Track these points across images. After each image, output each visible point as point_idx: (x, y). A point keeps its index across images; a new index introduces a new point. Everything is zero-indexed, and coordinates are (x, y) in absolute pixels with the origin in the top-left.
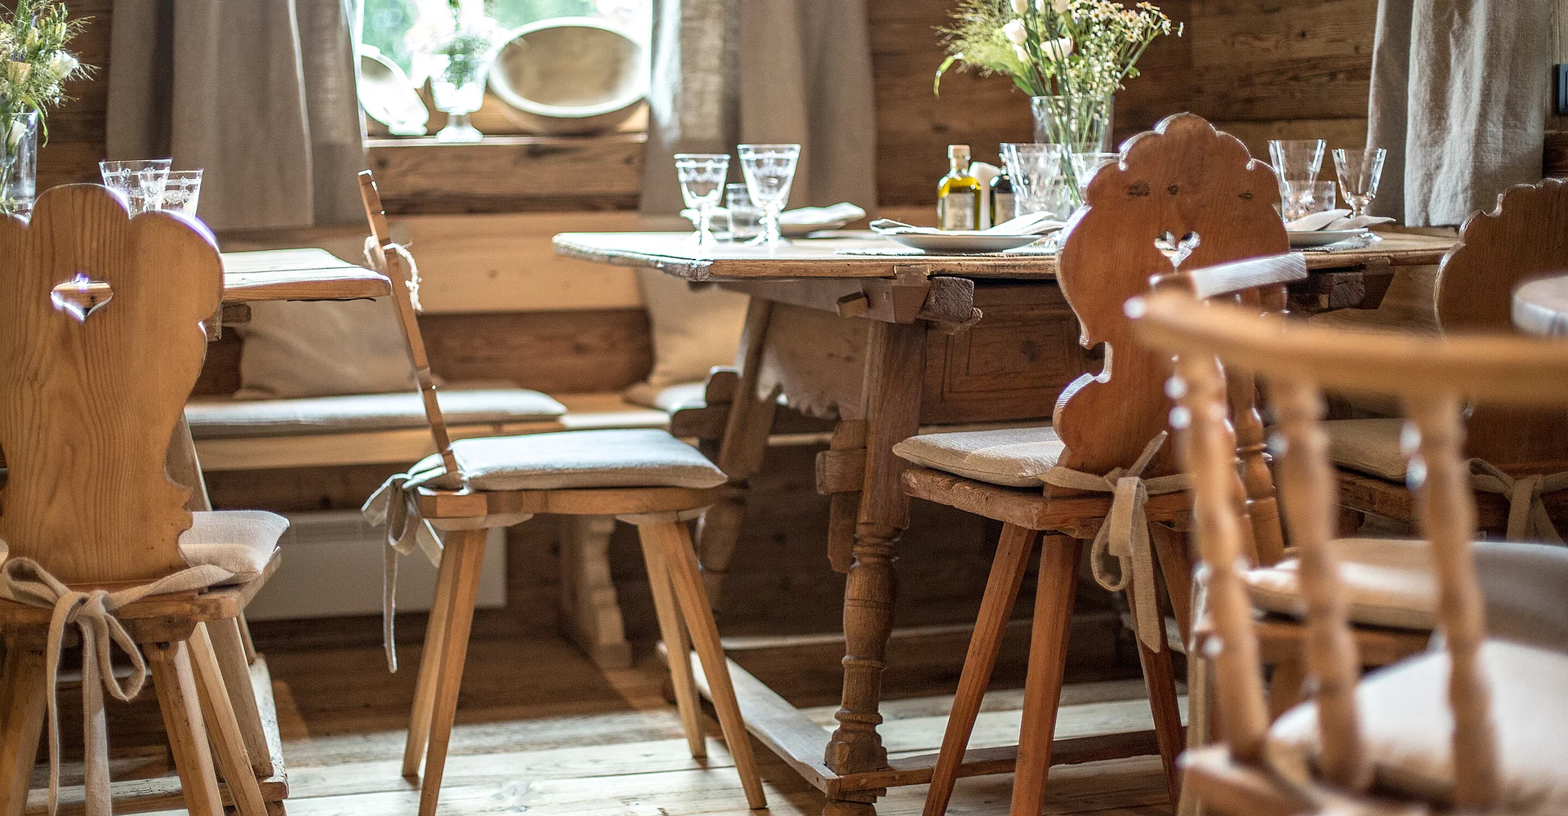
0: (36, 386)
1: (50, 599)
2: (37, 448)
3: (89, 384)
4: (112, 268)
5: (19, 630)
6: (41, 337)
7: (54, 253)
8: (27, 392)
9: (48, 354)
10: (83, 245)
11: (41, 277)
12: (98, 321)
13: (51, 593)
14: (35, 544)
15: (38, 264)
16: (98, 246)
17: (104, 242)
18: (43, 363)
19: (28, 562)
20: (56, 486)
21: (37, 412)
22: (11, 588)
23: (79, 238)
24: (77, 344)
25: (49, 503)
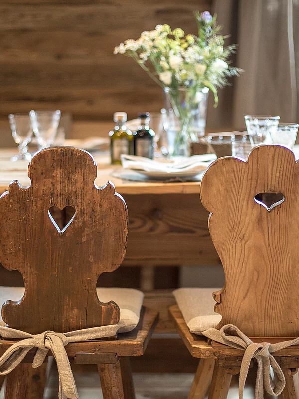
0: (243, 242)
1: (244, 346)
2: (241, 272)
3: (269, 242)
4: (285, 186)
5: (226, 358)
6: (247, 218)
7: (257, 178)
8: (239, 244)
9: (250, 228)
10: (272, 174)
11: (250, 189)
12: (276, 211)
13: (244, 343)
14: (235, 317)
15: (249, 183)
16: (279, 175)
17: (282, 173)
18: (248, 232)
19: (233, 327)
20: (248, 290)
21: (243, 255)
22: (224, 339)
23: (270, 171)
24: (265, 223)
25: (244, 298)
